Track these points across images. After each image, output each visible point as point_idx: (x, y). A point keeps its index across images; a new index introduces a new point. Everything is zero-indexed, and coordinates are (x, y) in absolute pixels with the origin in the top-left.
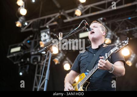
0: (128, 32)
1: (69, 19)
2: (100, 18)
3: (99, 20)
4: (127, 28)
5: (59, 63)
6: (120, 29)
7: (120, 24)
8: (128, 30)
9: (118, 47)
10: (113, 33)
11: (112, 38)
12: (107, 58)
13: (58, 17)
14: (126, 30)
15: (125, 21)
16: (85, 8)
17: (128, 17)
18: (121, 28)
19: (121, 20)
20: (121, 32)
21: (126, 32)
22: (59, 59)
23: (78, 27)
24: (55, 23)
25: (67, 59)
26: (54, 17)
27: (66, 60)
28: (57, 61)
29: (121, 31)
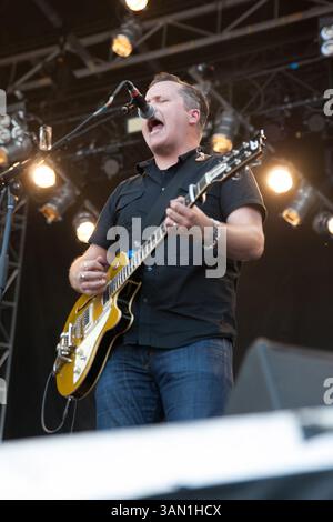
0: (288, 114)
1: (93, 68)
2: (197, 64)
3: (191, 71)
4: (286, 100)
5: (60, 218)
6: (263, 103)
7: (262, 84)
8: (290, 106)
9: (228, 162)
10: (240, 117)
11: (236, 133)
12: (193, 200)
13: (56, 58)
14: (283, 107)
15: (279, 73)
16: (145, 32)
17: (291, 62)
18: (266, 99)
19: (265, 72)
20: (266, 112)
21: (282, 112)
22: (60, 207)
23: (106, 105)
24: (46, 81)
25: (87, 204)
26: (42, 58)
27: (85, 210)
28: (51, 213)
29: (264, 108)
